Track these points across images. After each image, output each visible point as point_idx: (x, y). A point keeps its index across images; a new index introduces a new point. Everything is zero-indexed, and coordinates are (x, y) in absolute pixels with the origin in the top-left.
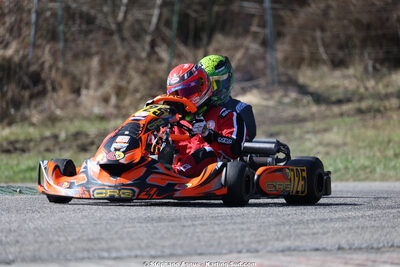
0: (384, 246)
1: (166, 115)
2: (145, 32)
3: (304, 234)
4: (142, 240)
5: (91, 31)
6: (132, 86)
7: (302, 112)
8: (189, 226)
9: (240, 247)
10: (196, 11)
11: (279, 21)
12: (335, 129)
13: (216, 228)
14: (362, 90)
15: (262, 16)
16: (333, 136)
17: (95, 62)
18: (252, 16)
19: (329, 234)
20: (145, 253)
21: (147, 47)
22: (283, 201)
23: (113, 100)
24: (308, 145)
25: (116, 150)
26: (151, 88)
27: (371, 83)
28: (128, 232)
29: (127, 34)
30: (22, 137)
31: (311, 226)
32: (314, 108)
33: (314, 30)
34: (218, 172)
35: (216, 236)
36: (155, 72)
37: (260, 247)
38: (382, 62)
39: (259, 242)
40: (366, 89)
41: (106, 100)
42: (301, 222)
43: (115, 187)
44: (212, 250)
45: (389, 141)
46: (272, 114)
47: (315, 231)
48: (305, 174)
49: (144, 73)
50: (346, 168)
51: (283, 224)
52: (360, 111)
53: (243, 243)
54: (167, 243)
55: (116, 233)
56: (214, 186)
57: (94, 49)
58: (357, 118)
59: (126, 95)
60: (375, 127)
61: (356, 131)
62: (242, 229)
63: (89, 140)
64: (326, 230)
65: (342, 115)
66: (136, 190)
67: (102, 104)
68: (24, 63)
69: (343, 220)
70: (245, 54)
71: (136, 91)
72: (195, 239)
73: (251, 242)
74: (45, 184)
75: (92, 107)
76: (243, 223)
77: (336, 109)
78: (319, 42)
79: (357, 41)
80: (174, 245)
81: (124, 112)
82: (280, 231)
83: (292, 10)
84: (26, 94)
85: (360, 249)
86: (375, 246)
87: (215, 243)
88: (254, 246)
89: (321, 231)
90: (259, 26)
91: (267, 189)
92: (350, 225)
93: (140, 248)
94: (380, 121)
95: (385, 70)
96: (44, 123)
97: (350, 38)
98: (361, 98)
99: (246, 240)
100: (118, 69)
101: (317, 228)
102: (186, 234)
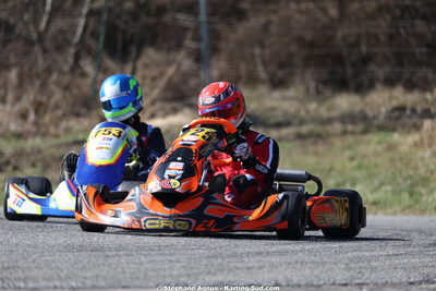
0: (325, 284)
2: (69, 42)
3: (238, 268)
4: (62, 270)
5: (10, 41)
6: (52, 102)
8: (113, 256)
9: (168, 280)
10: (125, 22)
11: (215, 36)
13: (143, 259)
14: (303, 113)
15: (197, 30)
17: (13, 75)
18: (186, 29)
19: (265, 269)
20: (64, 284)
21: (71, 60)
23: (32, 116)
26: (74, 105)
27: (313, 106)
28: (46, 261)
29: (49, 44)
31: (246, 260)
33: (252, 46)
35: (143, 268)
36: (79, 87)
37: (189, 282)
38: (325, 83)
39: (189, 275)
40: (308, 112)
41: (24, 116)
42: (235, 255)
44: (138, 283)
45: (331, 169)
47: (250, 265)
49: (66, 88)
51: (215, 257)
52: (300, 136)
53: (171, 276)
54: (89, 274)
55: (34, 261)
57: (12, 60)
58: (297, 143)
59: (45, 111)
60: (316, 154)
61: (295, 157)
62: (171, 261)
63: (4, 159)
64: (261, 264)
65: (281, 140)
67: (20, 121)
69: (280, 253)
70: (177, 70)
71: (57, 107)
72: (120, 270)
73: (180, 276)
75: (8, 123)
76: (172, 255)
77: (274, 133)
78: (258, 60)
79: (297, 60)
80: (97, 276)
81: (43, 130)
82: (212, 265)
83: (230, 24)
85: (299, 286)
86: (315, 283)
87: (142, 276)
88: (183, 280)
89: (256, 265)
90: (193, 40)
92: (289, 260)
93: (59, 278)
94: (321, 148)
95: (328, 92)
97: (291, 55)
98: (302, 122)
99: (175, 273)
100: (37, 83)
101: (252, 262)
102: (110, 265)
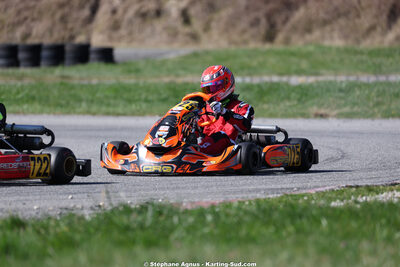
1: (196, 109)
22: (282, 169)
25: (159, 136)
34: (234, 153)
43: (159, 164)
48: (299, 150)
56: (232, 163)
66: (175, 167)
74: (105, 161)
91: (272, 163)
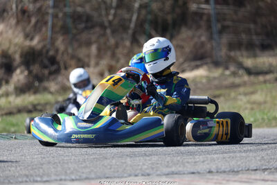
7: (237, 80)
12: (259, 92)
16: (258, 97)
17: (94, 49)
24: (240, 103)
30: (42, 102)
32: (246, 78)
46: (216, 82)
50: (263, 119)
58: (276, 84)
61: (274, 93)
65: (265, 82)
68: (44, 51)
77: (261, 78)
84: (46, 72)
96: (58, 92)
